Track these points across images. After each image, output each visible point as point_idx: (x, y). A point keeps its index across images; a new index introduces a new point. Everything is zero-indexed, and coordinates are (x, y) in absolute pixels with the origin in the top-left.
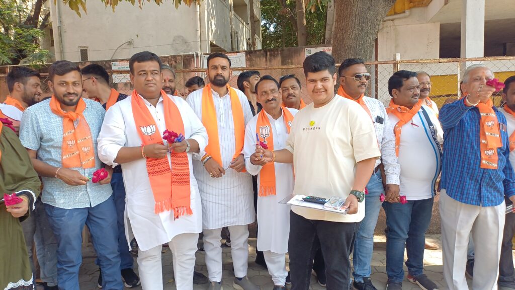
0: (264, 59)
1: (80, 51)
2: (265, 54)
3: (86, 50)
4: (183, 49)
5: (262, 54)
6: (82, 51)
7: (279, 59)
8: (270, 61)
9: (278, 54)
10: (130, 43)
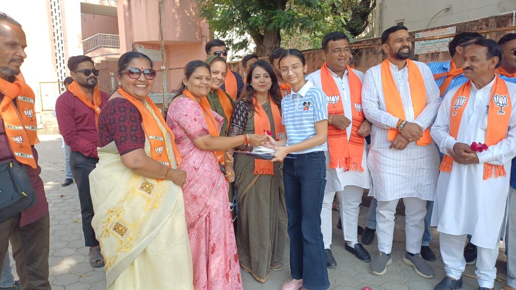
3: (403, 23)
10: (448, 9)
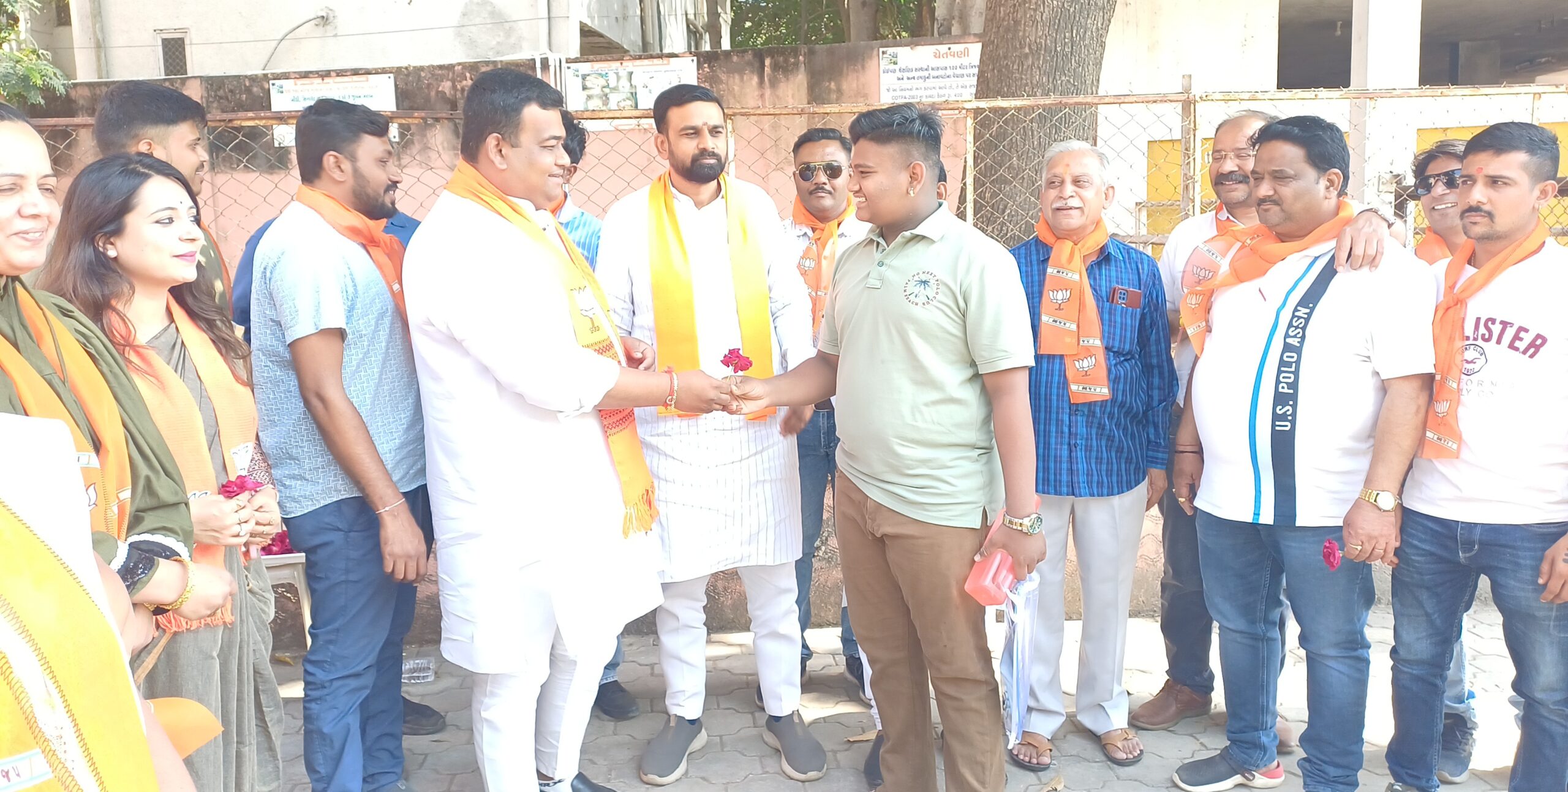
0: (755, 79)
1: (160, 43)
2: (757, 65)
3: (182, 40)
4: (494, 43)
5: (749, 64)
6: (166, 43)
7: (801, 79)
8: (774, 84)
9: (796, 65)
10: (324, 20)
